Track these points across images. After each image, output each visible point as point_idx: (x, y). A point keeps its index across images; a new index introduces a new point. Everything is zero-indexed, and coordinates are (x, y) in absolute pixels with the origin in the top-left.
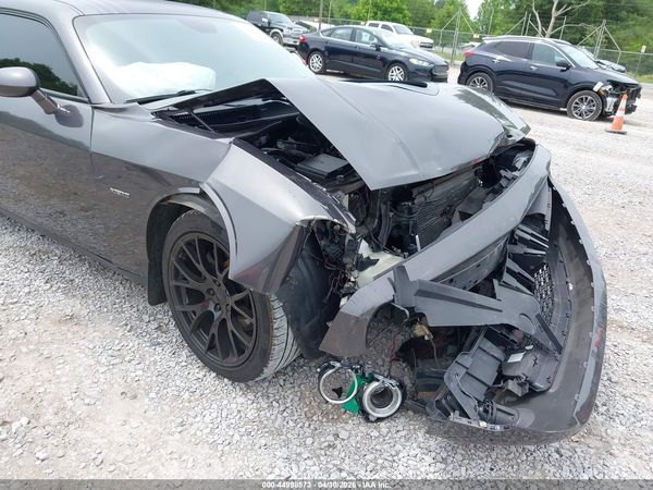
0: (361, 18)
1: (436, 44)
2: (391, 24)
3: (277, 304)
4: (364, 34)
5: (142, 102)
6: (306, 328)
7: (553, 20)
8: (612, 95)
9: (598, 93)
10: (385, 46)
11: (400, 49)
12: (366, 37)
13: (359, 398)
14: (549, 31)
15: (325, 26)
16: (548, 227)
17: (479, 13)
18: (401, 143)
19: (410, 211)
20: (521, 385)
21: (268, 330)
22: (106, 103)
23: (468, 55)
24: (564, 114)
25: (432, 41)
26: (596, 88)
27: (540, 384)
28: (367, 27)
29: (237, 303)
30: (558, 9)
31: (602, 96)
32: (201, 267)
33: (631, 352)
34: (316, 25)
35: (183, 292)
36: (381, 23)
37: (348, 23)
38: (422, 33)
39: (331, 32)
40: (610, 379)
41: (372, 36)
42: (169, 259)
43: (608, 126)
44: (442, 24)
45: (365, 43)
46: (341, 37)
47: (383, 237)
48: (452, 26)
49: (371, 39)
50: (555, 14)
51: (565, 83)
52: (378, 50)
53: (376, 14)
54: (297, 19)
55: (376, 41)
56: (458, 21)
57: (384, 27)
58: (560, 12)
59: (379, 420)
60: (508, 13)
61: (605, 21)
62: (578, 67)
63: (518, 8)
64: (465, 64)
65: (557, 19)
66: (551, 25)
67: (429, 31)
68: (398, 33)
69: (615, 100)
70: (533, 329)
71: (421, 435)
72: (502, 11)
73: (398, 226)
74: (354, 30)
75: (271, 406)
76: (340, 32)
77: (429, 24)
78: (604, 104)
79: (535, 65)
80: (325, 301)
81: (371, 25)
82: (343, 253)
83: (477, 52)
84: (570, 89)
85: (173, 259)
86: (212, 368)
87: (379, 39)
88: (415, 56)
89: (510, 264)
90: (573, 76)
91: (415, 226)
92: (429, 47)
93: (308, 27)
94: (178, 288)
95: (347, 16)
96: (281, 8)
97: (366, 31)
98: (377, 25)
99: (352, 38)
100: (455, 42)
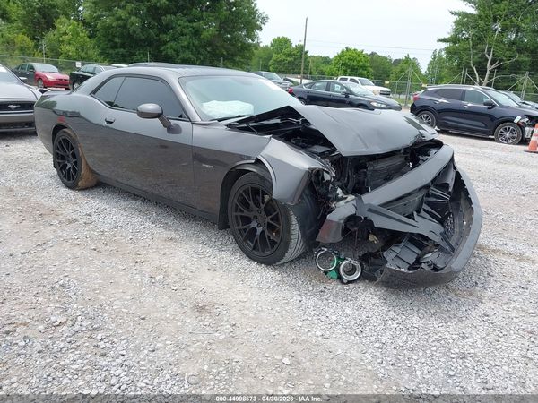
0: (333, 75)
1: (393, 92)
2: (357, 78)
3: (293, 217)
4: (336, 85)
5: (220, 120)
6: (308, 232)
7: (488, 73)
8: (529, 126)
9: (518, 124)
10: (352, 94)
11: (364, 96)
12: (337, 88)
13: (337, 269)
14: (486, 81)
15: (305, 81)
16: (450, 190)
17: (428, 69)
18: (359, 136)
19: (365, 173)
20: (429, 266)
21: (289, 231)
22: (199, 120)
23: (416, 99)
24: (493, 140)
25: (389, 90)
26: (516, 121)
27: (440, 265)
28: (338, 81)
29: (271, 219)
30: (491, 64)
31: (521, 127)
32: (251, 203)
33: (506, 264)
34: (298, 81)
35: (239, 218)
36: (349, 78)
37: (323, 78)
38: (382, 85)
39: (311, 85)
40: (488, 274)
41: (343, 87)
42: (233, 200)
43: (526, 148)
44: (397, 78)
45: (337, 91)
46: (319, 88)
47: (350, 187)
48: (405, 79)
49: (342, 89)
50: (489, 68)
51: (492, 117)
52: (347, 96)
53: (345, 71)
54: (284, 76)
55: (345, 90)
56: (410, 75)
57: (351, 80)
58: (493, 67)
59: (349, 282)
60: (451, 69)
61: (527, 73)
62: (501, 106)
63: (459, 65)
64: (413, 105)
65: (492, 71)
66: (487, 76)
67: (387, 82)
68: (362, 84)
69: (532, 129)
70: (437, 239)
71: (372, 290)
72: (446, 67)
73: (359, 183)
74: (329, 84)
75: (289, 276)
76: (317, 85)
77: (388, 78)
78: (523, 132)
79: (469, 105)
80: (319, 217)
81: (341, 79)
82: (328, 192)
83: (422, 97)
84: (496, 122)
85: (235, 200)
86: (254, 260)
87: (348, 89)
88: (375, 100)
89: (425, 206)
90: (496, 112)
91: (368, 182)
92: (387, 94)
93: (292, 82)
94: (236, 216)
95: (322, 73)
96: (271, 68)
97: (337, 83)
98: (346, 79)
99: (328, 89)
100: (408, 90)
